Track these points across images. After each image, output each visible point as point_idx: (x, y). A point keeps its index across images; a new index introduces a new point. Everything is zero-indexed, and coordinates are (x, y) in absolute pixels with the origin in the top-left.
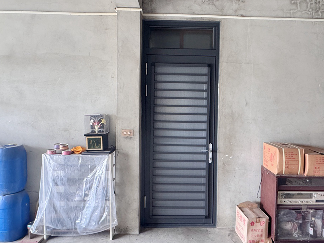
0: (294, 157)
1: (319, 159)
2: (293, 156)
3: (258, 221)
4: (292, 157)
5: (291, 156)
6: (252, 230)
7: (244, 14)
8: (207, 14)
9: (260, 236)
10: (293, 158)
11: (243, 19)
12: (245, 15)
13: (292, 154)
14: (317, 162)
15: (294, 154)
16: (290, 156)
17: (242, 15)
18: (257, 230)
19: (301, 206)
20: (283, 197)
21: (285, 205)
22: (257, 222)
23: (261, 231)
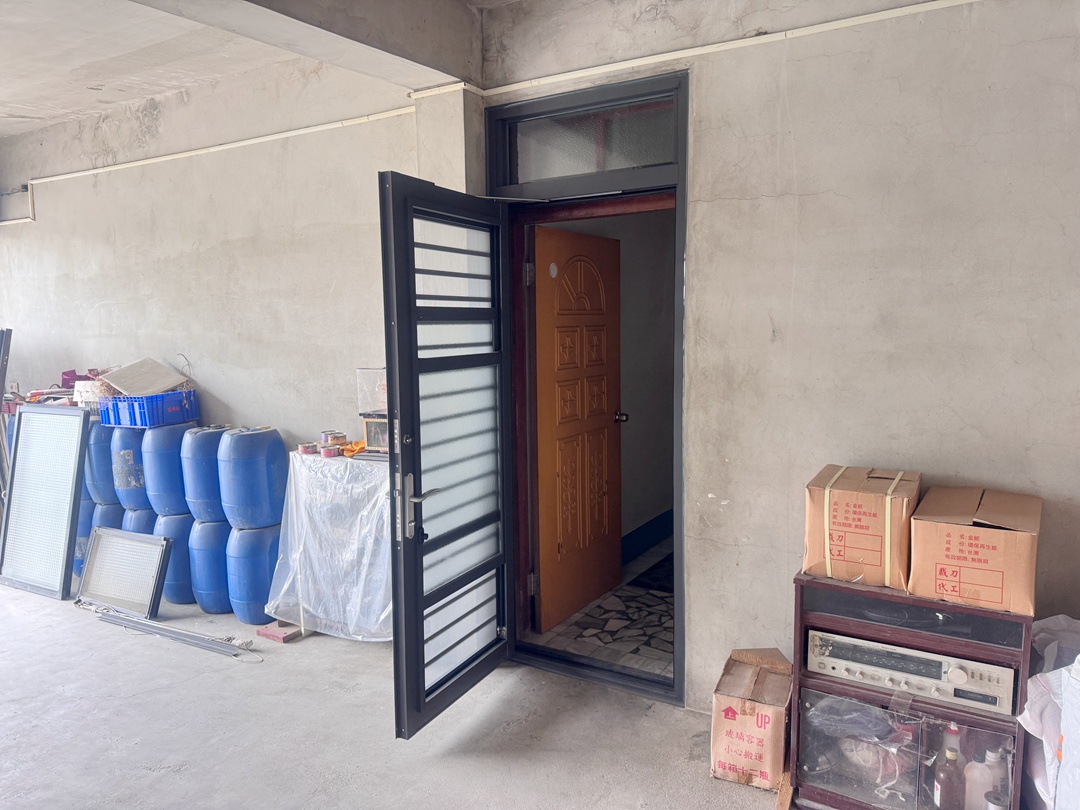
0: (865, 521)
1: (955, 540)
2: (859, 520)
3: (748, 711)
4: (858, 523)
5: (854, 519)
6: (729, 733)
7: (766, 27)
8: (650, 53)
9: (753, 757)
10: (862, 527)
11: (764, 44)
12: (768, 30)
13: (858, 510)
14: (948, 549)
15: (865, 513)
16: (851, 516)
17: (761, 31)
18: (746, 739)
19: (891, 695)
20: (827, 653)
21: (832, 679)
22: (744, 712)
23: (758, 745)
